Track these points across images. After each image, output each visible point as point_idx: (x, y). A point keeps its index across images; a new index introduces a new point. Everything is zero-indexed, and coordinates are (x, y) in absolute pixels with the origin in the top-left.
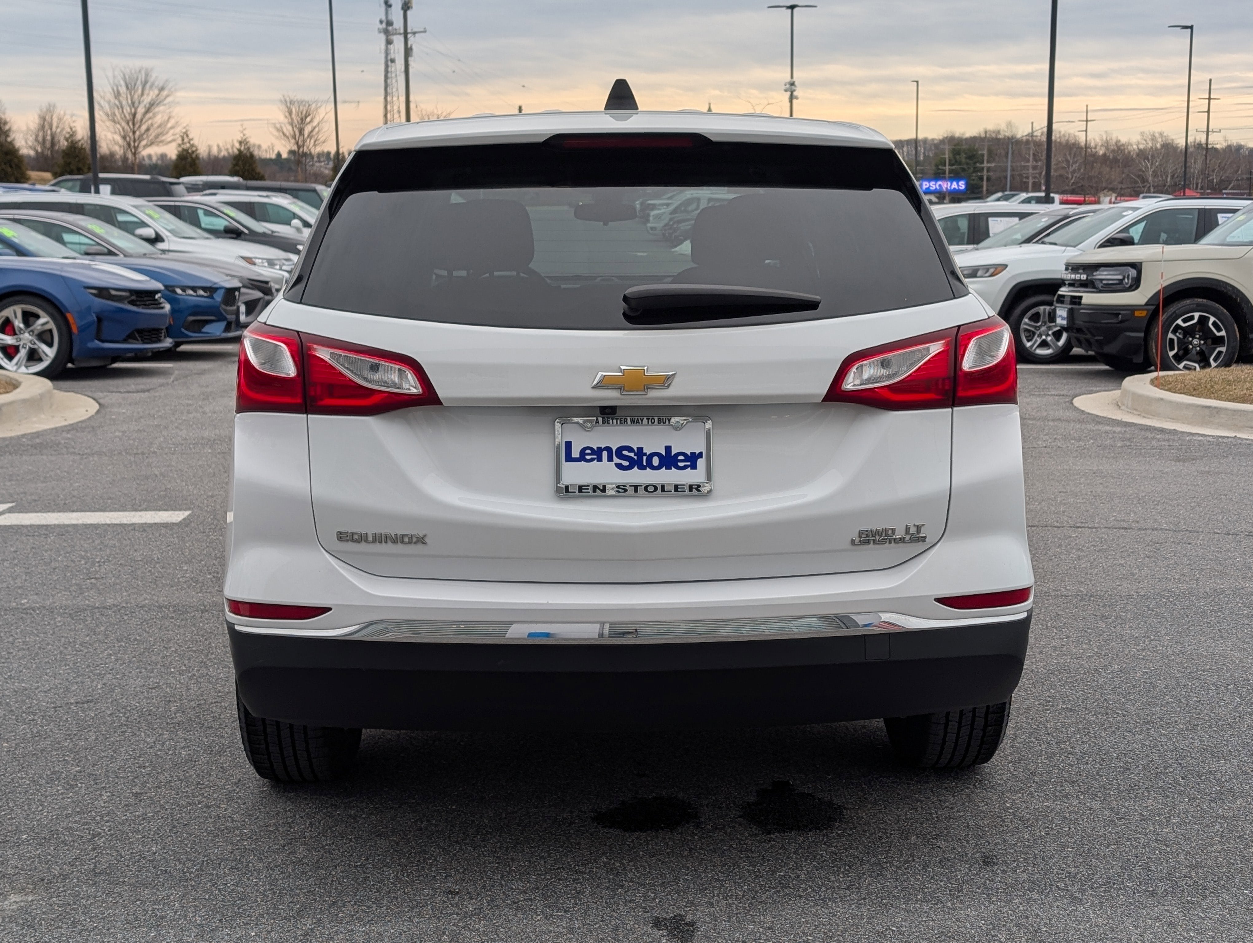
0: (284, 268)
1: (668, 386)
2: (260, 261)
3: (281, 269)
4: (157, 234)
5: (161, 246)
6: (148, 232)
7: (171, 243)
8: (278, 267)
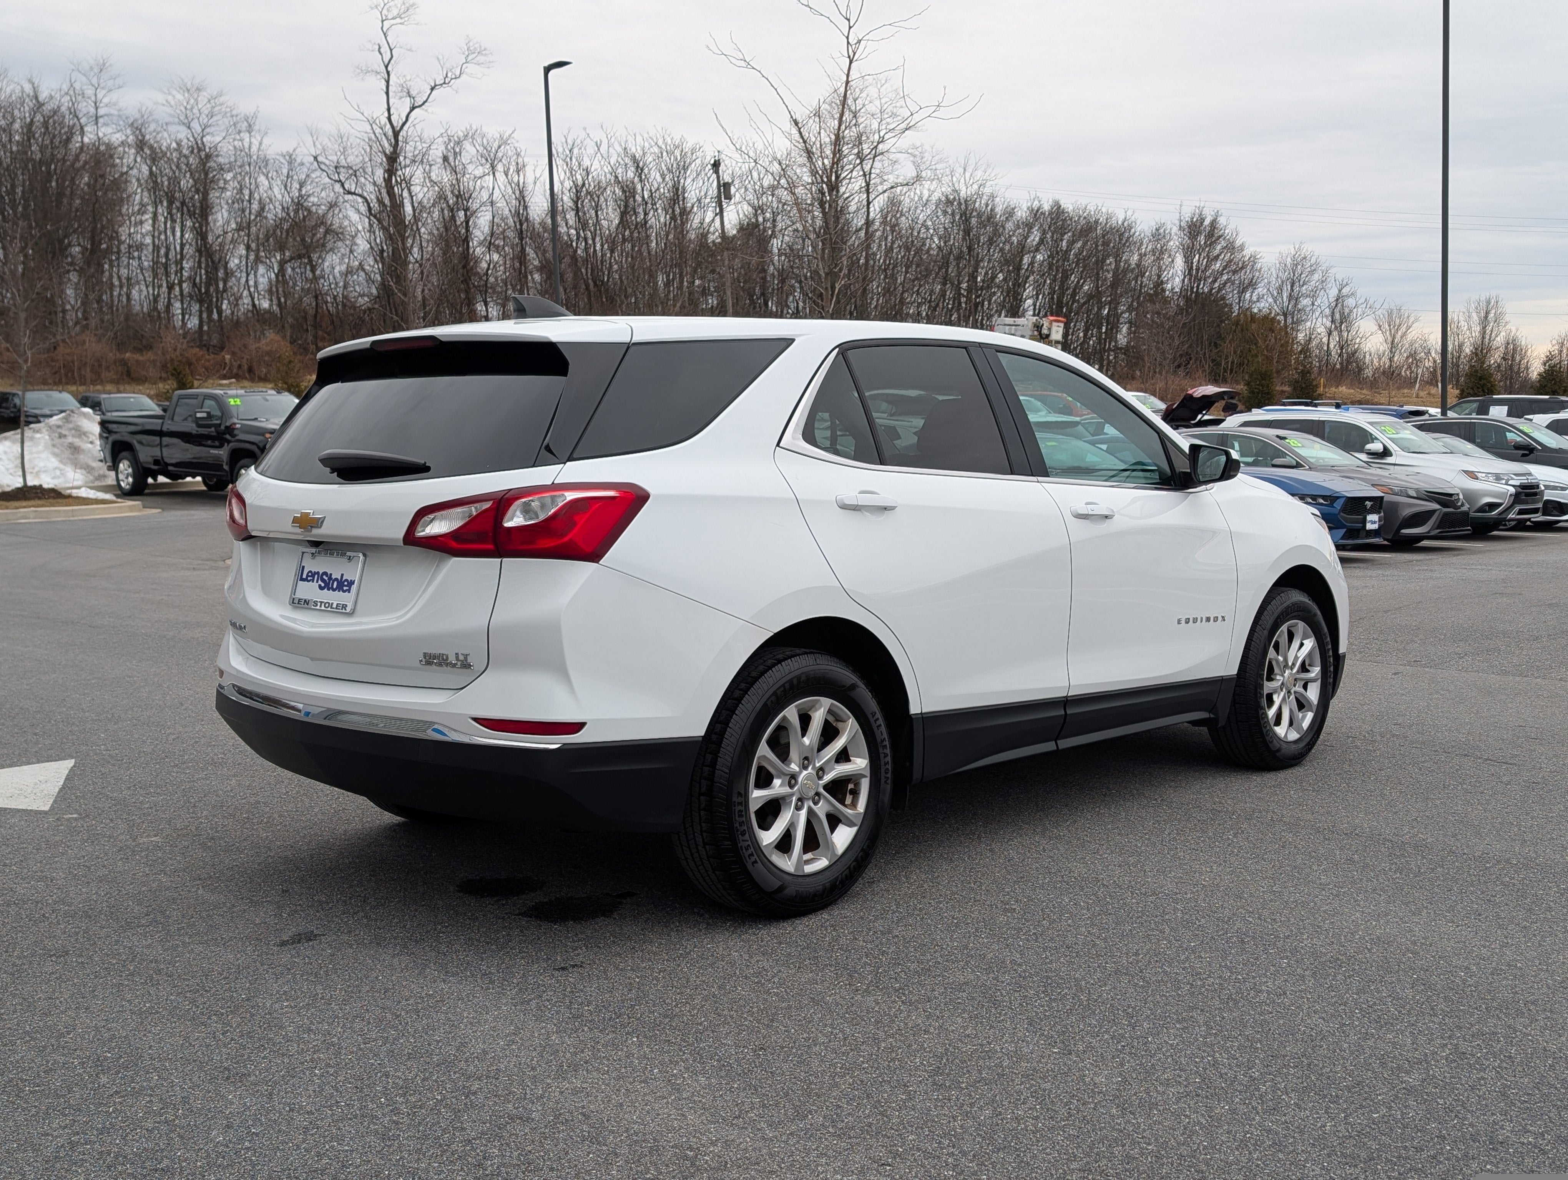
0: (1511, 482)
1: (321, 527)
2: (1484, 475)
3: (1506, 484)
4: (1385, 448)
5: (1389, 460)
6: (1376, 447)
7: (1398, 456)
8: (1504, 482)
